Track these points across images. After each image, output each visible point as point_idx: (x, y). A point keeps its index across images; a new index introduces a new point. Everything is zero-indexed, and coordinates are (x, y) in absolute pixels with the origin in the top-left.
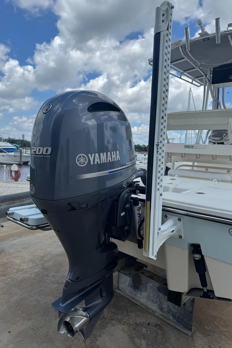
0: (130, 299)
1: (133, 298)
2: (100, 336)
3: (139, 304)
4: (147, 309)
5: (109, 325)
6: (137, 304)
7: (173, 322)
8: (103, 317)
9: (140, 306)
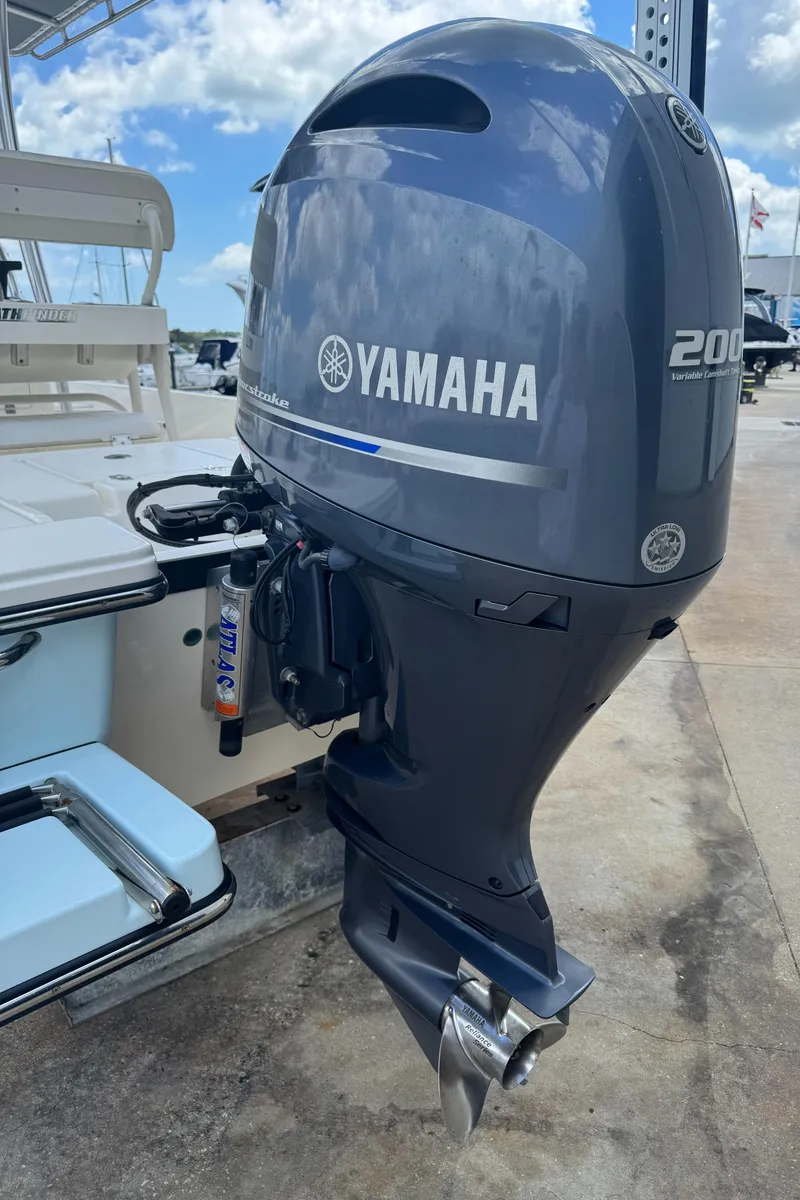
0: (162, 981)
1: (165, 968)
2: (341, 1097)
3: (207, 960)
4: (242, 942)
5: (291, 1063)
6: (203, 967)
7: (323, 896)
8: (240, 1082)
9: (220, 959)
